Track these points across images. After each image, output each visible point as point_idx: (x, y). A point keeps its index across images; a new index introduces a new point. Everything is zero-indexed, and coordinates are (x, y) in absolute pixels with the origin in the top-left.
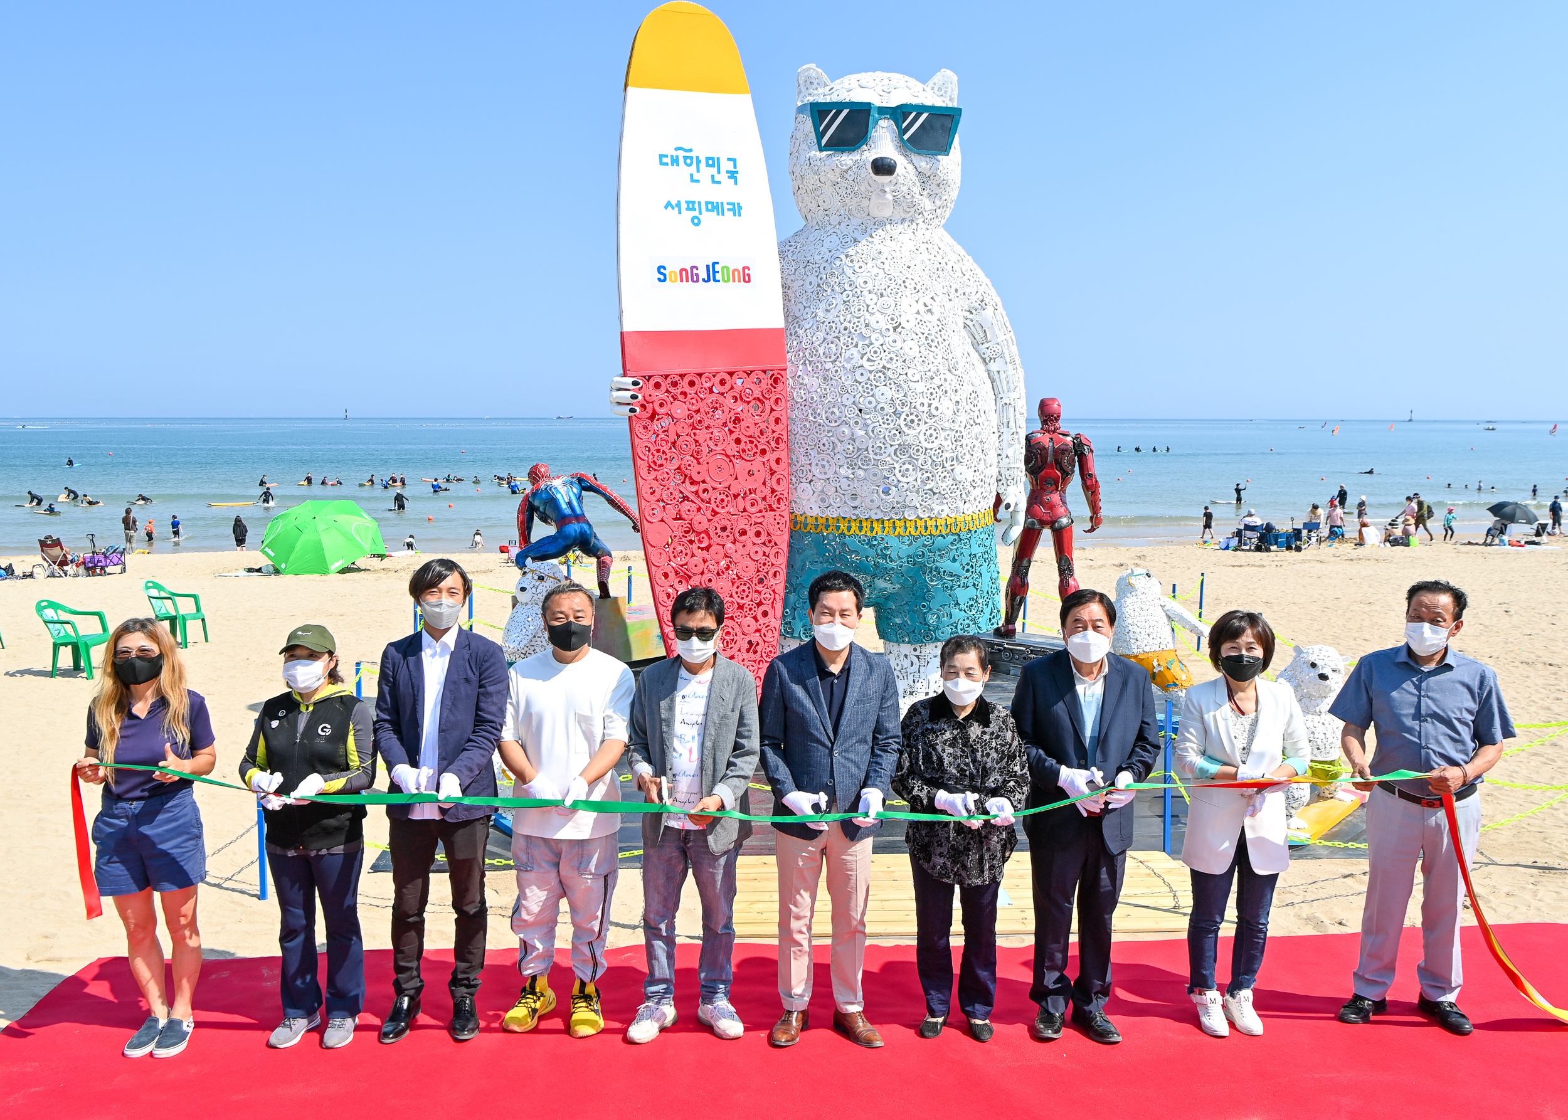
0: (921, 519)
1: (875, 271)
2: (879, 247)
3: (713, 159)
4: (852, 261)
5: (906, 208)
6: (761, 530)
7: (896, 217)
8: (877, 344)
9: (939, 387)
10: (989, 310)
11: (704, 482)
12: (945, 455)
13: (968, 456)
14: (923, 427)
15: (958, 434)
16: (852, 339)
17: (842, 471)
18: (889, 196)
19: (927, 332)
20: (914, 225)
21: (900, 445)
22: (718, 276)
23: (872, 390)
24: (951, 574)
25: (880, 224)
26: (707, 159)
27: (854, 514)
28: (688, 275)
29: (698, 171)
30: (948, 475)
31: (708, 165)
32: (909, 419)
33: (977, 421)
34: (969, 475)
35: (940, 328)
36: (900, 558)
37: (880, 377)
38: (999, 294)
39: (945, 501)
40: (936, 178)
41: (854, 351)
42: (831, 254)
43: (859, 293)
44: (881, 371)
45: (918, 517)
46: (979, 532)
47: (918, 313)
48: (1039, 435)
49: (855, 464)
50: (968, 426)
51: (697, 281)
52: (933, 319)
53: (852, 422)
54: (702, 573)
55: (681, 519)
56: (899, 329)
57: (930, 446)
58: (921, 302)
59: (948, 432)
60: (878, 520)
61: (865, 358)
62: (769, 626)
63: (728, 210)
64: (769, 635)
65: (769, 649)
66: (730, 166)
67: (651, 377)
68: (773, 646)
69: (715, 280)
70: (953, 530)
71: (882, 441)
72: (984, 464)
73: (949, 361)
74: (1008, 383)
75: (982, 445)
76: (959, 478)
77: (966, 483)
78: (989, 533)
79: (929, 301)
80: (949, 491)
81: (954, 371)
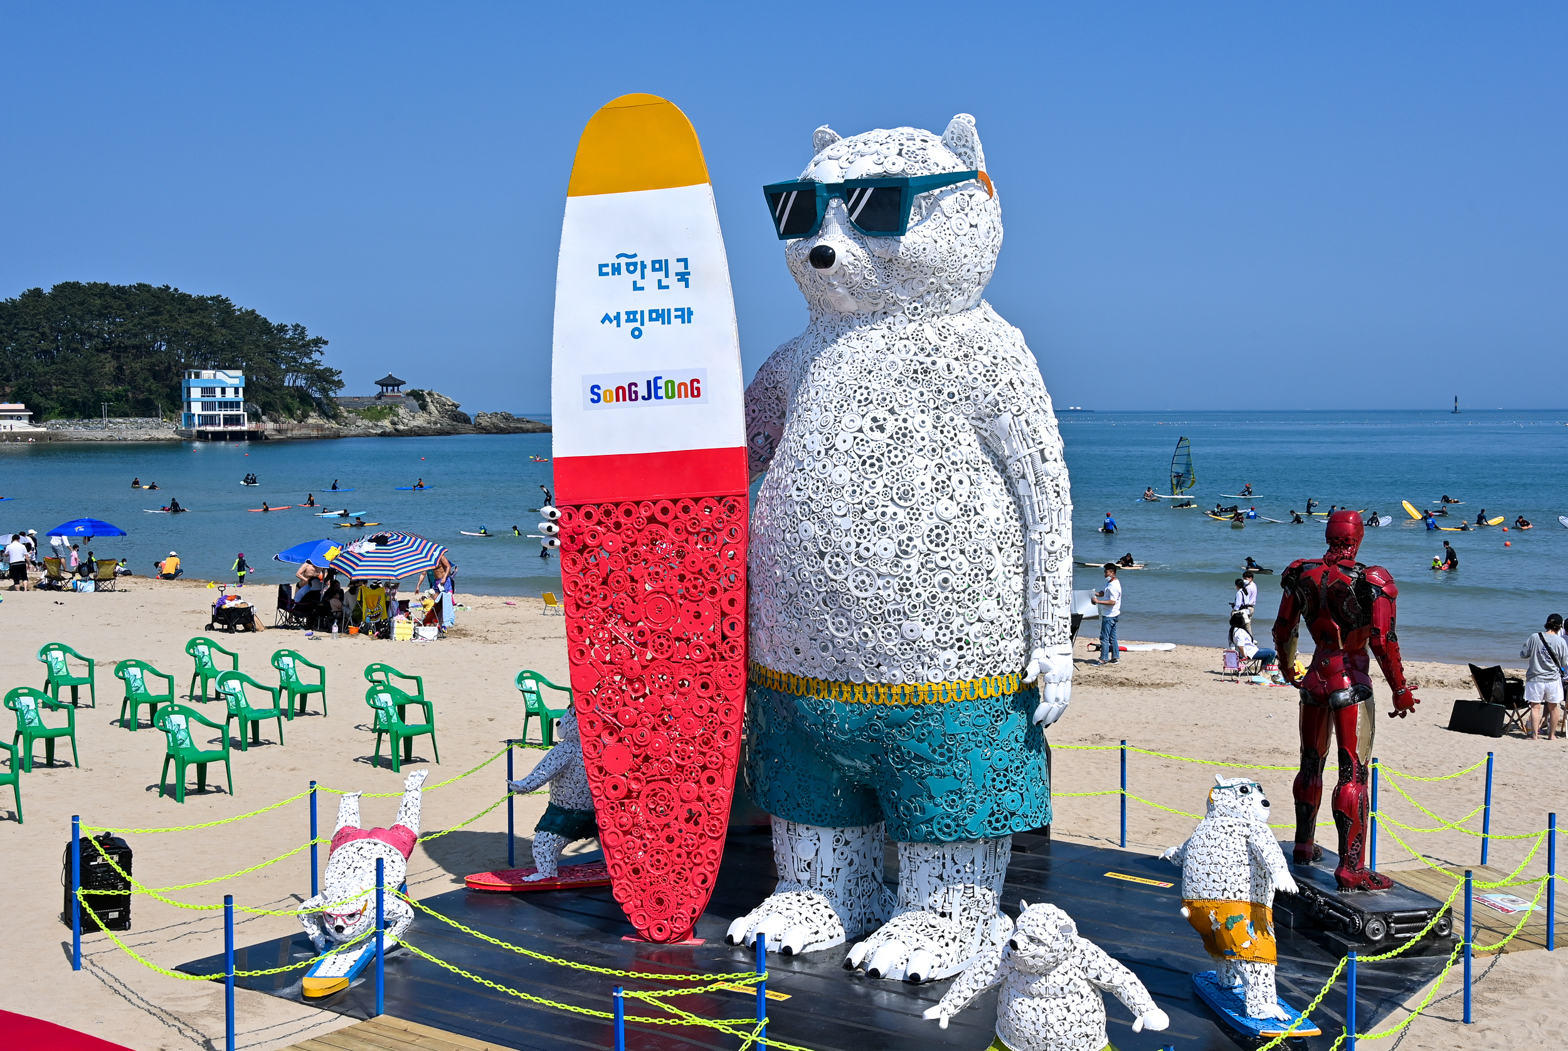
1: (831, 377)
3: (660, 262)
4: (815, 366)
5: (871, 300)
6: (709, 682)
7: (864, 311)
8: (808, 469)
9: (873, 523)
10: (1006, 417)
12: (885, 608)
13: (922, 610)
15: (904, 581)
17: (781, 620)
18: (841, 289)
20: (890, 319)
21: (827, 592)
22: (661, 393)
23: (797, 524)
24: (919, 757)
26: (654, 262)
28: (627, 393)
29: (643, 277)
30: (892, 632)
31: (654, 269)
32: (834, 561)
33: (941, 565)
34: (929, 633)
36: (850, 731)
37: (805, 510)
39: (896, 664)
40: (900, 261)
43: (809, 406)
44: (806, 503)
45: (866, 681)
46: (960, 706)
48: (1315, 567)
49: (791, 612)
50: (923, 571)
51: (636, 399)
53: (782, 562)
55: (610, 662)
57: (863, 595)
59: (885, 579)
60: (823, 681)
61: (794, 487)
62: (714, 795)
63: (676, 317)
64: (714, 805)
65: (712, 822)
66: (680, 267)
67: (582, 506)
68: (718, 819)
69: (657, 397)
70: (914, 701)
71: (809, 585)
72: (960, 621)
73: (895, 490)
74: (1033, 512)
75: (956, 596)
76: (909, 636)
77: (923, 643)
78: (987, 709)
79: (881, 414)
80: (899, 653)
81: (902, 503)
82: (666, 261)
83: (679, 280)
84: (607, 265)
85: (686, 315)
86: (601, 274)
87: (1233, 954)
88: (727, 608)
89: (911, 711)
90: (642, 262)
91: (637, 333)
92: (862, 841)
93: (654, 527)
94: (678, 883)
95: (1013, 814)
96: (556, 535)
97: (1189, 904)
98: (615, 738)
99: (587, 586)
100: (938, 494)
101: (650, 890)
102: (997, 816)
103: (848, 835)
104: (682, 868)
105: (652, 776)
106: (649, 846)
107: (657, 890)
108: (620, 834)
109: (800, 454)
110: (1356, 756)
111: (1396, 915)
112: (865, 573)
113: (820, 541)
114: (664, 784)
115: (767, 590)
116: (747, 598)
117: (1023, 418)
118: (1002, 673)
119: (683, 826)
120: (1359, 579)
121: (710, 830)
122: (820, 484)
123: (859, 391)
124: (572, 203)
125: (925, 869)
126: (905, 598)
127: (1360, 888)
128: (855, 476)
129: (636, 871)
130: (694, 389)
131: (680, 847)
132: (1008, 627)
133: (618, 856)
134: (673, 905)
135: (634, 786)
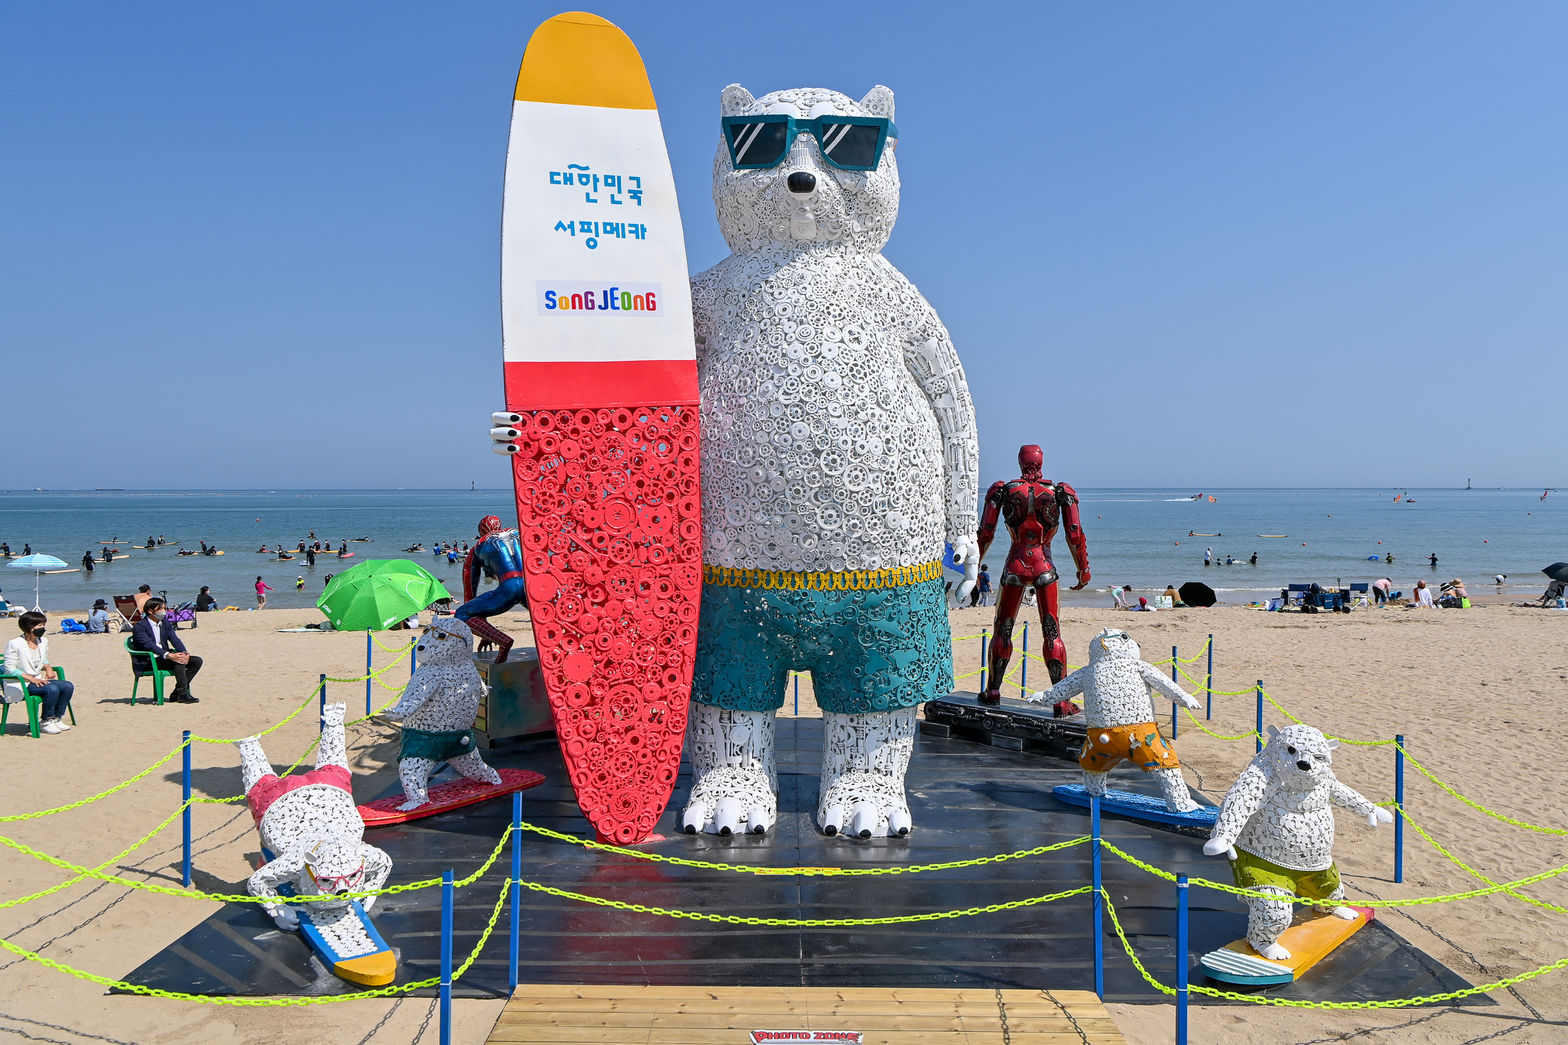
0: (850, 572)
1: (797, 296)
2: (801, 271)
3: (613, 177)
4: (772, 287)
5: (831, 229)
6: (668, 584)
7: (821, 240)
8: (794, 375)
9: (865, 423)
10: (933, 341)
11: (599, 529)
12: (875, 499)
13: (902, 501)
14: (847, 468)
15: (890, 475)
16: (768, 371)
17: (758, 518)
18: (810, 216)
19: (852, 362)
20: (842, 249)
21: (820, 487)
22: (617, 303)
23: (788, 426)
24: (888, 635)
25: (805, 247)
26: (606, 177)
27: (773, 567)
28: (581, 301)
29: (595, 190)
30: (878, 522)
31: (606, 184)
32: (830, 458)
33: (914, 462)
34: (905, 522)
35: (868, 358)
36: (826, 616)
37: (797, 412)
38: (945, 323)
39: (876, 551)
40: (864, 196)
41: (770, 384)
42: (750, 280)
43: (777, 321)
44: (798, 406)
45: (846, 569)
46: (920, 587)
47: (842, 341)
48: (1019, 485)
49: (772, 509)
50: (902, 467)
51: (593, 308)
52: (861, 348)
53: (766, 463)
54: (597, 632)
55: (572, 570)
56: (820, 359)
57: (855, 488)
58: (846, 329)
59: (877, 474)
60: (800, 573)
61: (781, 391)
62: (676, 692)
63: (631, 232)
64: (677, 702)
65: (675, 719)
66: (633, 185)
67: (536, 412)
68: (681, 715)
69: (614, 307)
70: (888, 585)
71: (801, 482)
72: (923, 511)
73: (879, 395)
74: (956, 422)
75: (922, 489)
76: (893, 525)
77: (901, 532)
80: (880, 541)
81: (884, 406)
82: (619, 177)
83: (631, 197)
84: (558, 174)
85: (639, 231)
86: (552, 181)
88: (684, 513)
89: (886, 594)
90: (595, 176)
91: (592, 243)
93: (612, 434)
94: (644, 782)
98: (576, 645)
99: (544, 494)
100: (905, 401)
101: (616, 794)
104: (647, 768)
105: (615, 680)
106: (615, 750)
107: (623, 792)
108: (584, 741)
110: (1057, 619)
112: (859, 469)
113: (815, 440)
114: (629, 688)
115: (737, 491)
117: (944, 343)
119: (647, 726)
121: (673, 727)
122: (811, 388)
123: (831, 308)
124: (521, 107)
125: (874, 735)
126: (890, 491)
128: (845, 381)
129: (602, 777)
131: (645, 747)
133: (583, 765)
134: (640, 804)
135: (598, 692)
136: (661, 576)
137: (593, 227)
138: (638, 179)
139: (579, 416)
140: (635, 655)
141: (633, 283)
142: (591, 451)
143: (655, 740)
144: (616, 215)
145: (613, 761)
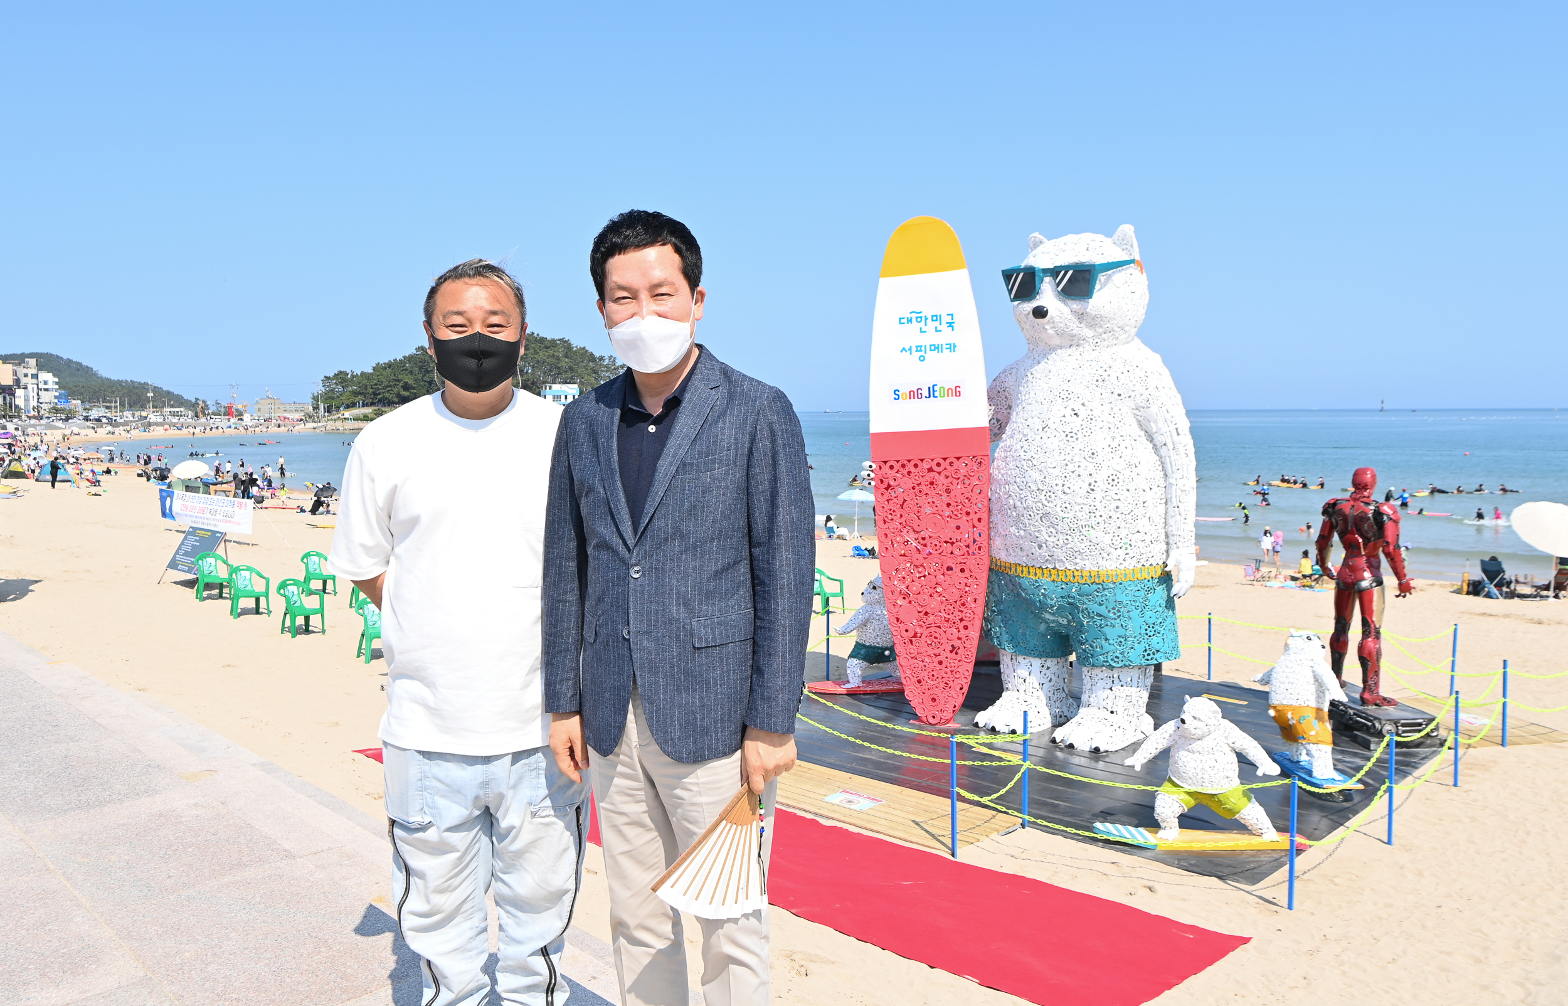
2: (1051, 366)
3: (936, 316)
6: (965, 568)
11: (923, 532)
12: (1080, 523)
13: (1102, 525)
14: (1059, 502)
15: (1092, 507)
20: (1081, 349)
21: (1042, 514)
22: (936, 394)
23: (1024, 473)
26: (933, 316)
28: (915, 394)
29: (926, 325)
30: (1084, 538)
31: (933, 320)
33: (1116, 497)
34: (1107, 539)
37: (1029, 464)
40: (1092, 314)
44: (1031, 460)
46: (1125, 584)
47: (1064, 416)
48: (1345, 503)
49: (1019, 526)
50: (1105, 501)
52: (1078, 420)
54: (919, 593)
55: (905, 556)
56: (1046, 429)
57: (1064, 515)
58: (1069, 408)
62: (968, 636)
63: (946, 348)
64: (968, 643)
65: (967, 653)
66: (949, 319)
67: (887, 462)
68: (970, 652)
69: (934, 397)
70: (1097, 581)
72: (1126, 531)
73: (1086, 452)
74: (1172, 466)
75: (1124, 516)
76: (1095, 541)
77: (1103, 545)
78: (1142, 586)
79: (1078, 407)
80: (1088, 551)
81: (1090, 460)
82: (940, 315)
83: (948, 327)
84: (904, 319)
85: (952, 347)
86: (900, 323)
87: (1304, 739)
88: (976, 523)
89: (1095, 587)
90: (926, 316)
91: (922, 358)
92: (1057, 667)
93: (932, 474)
94: (945, 689)
95: (1158, 651)
96: (872, 479)
97: (1275, 708)
98: (907, 600)
99: (891, 510)
100: (1113, 455)
101: (928, 693)
102: (1148, 652)
103: (1050, 662)
104: (947, 680)
105: (930, 624)
106: (927, 666)
107: (932, 693)
108: (910, 658)
109: (1025, 430)
110: (1373, 622)
111: (1403, 721)
112: (1068, 502)
113: (1039, 483)
114: (937, 629)
115: (1003, 513)
116: (989, 518)
117: (1164, 409)
118: (1151, 565)
119: (949, 655)
120: (1375, 510)
121: (965, 658)
122: (1039, 449)
123: (1062, 393)
124: (884, 282)
125: (1101, 684)
126: (1092, 518)
127: (1376, 705)
128: (1061, 444)
129: (919, 682)
130: (956, 392)
131: (946, 667)
132: (1155, 537)
133: (908, 672)
134: (942, 702)
135: (919, 630)
136: (961, 563)
137: (923, 348)
138: (952, 315)
139: (912, 463)
140: (942, 611)
141: (946, 381)
142: (919, 485)
143: (953, 664)
144: (937, 339)
145: (926, 673)
